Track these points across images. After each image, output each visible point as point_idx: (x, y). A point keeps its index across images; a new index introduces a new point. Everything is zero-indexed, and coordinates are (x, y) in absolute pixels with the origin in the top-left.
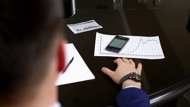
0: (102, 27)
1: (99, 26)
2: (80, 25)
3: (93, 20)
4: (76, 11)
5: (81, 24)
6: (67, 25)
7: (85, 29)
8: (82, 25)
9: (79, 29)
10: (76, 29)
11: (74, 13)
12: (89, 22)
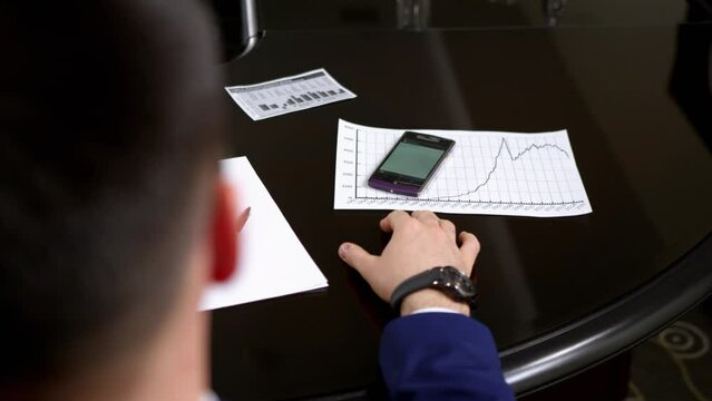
0: (354, 96)
1: (342, 91)
2: (272, 90)
3: (322, 70)
4: (259, 35)
5: (275, 85)
6: (227, 89)
7: (291, 102)
8: (280, 88)
9: (268, 104)
10: (260, 101)
11: (252, 42)
12: (305, 78)
